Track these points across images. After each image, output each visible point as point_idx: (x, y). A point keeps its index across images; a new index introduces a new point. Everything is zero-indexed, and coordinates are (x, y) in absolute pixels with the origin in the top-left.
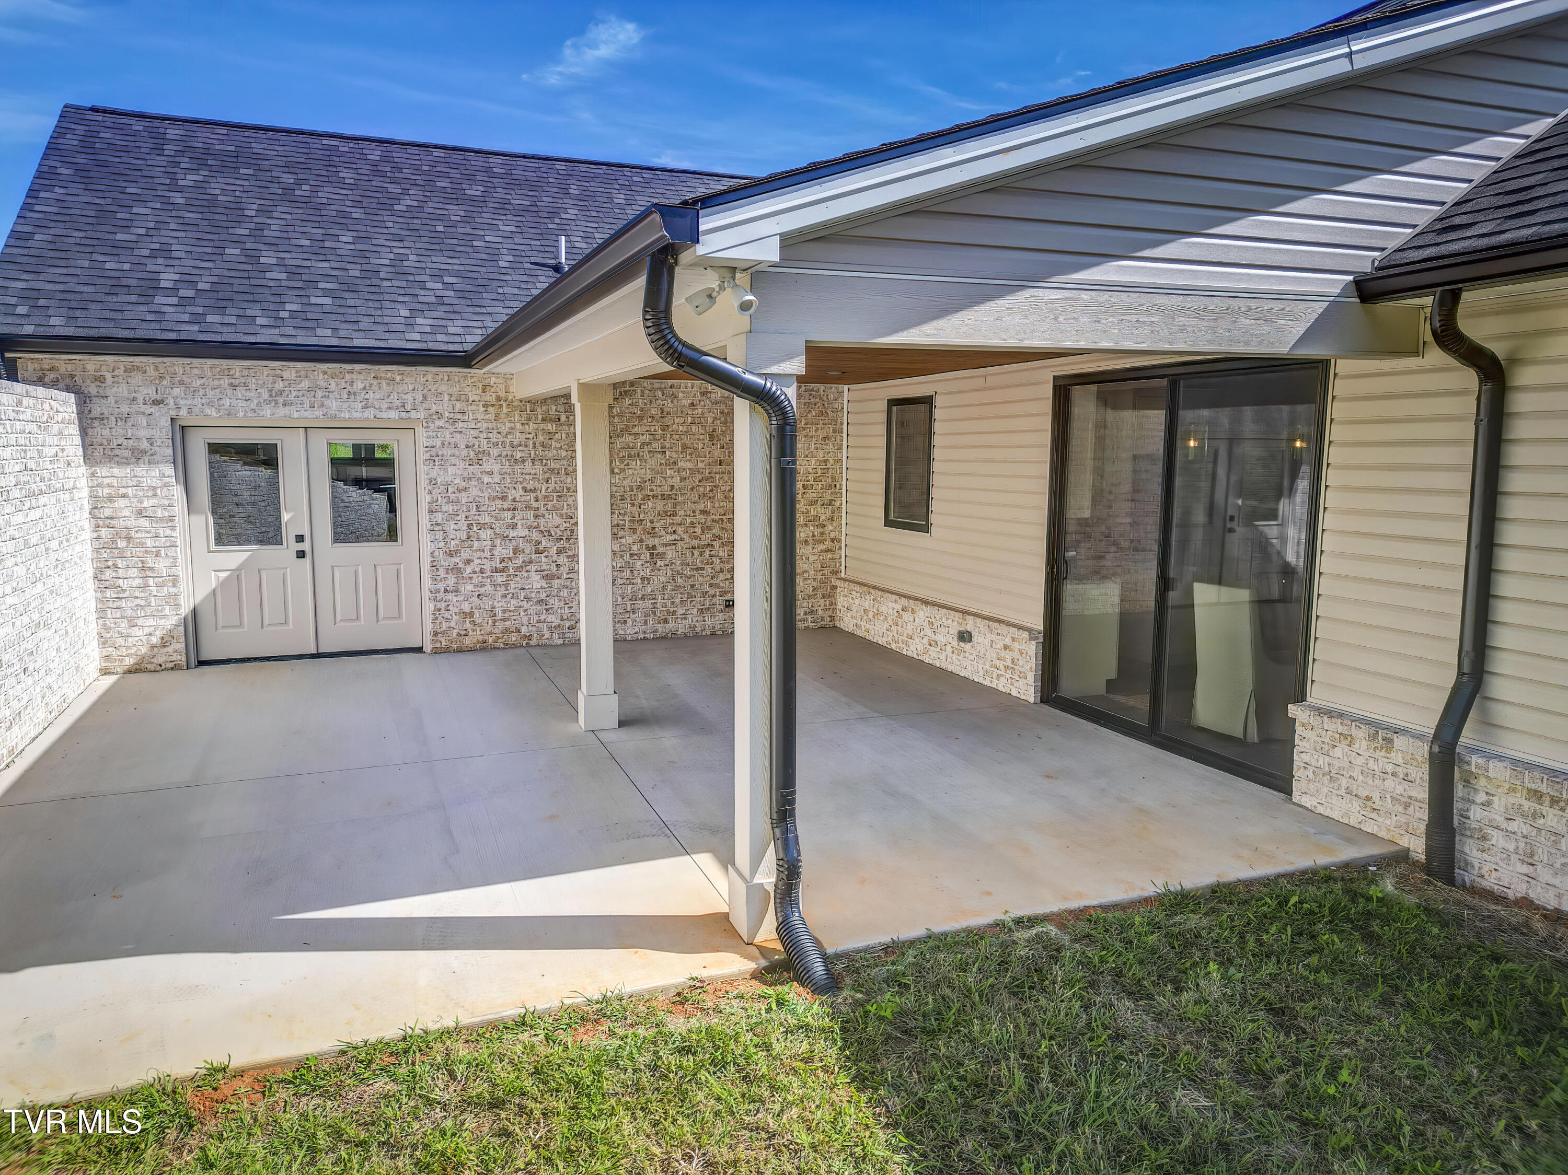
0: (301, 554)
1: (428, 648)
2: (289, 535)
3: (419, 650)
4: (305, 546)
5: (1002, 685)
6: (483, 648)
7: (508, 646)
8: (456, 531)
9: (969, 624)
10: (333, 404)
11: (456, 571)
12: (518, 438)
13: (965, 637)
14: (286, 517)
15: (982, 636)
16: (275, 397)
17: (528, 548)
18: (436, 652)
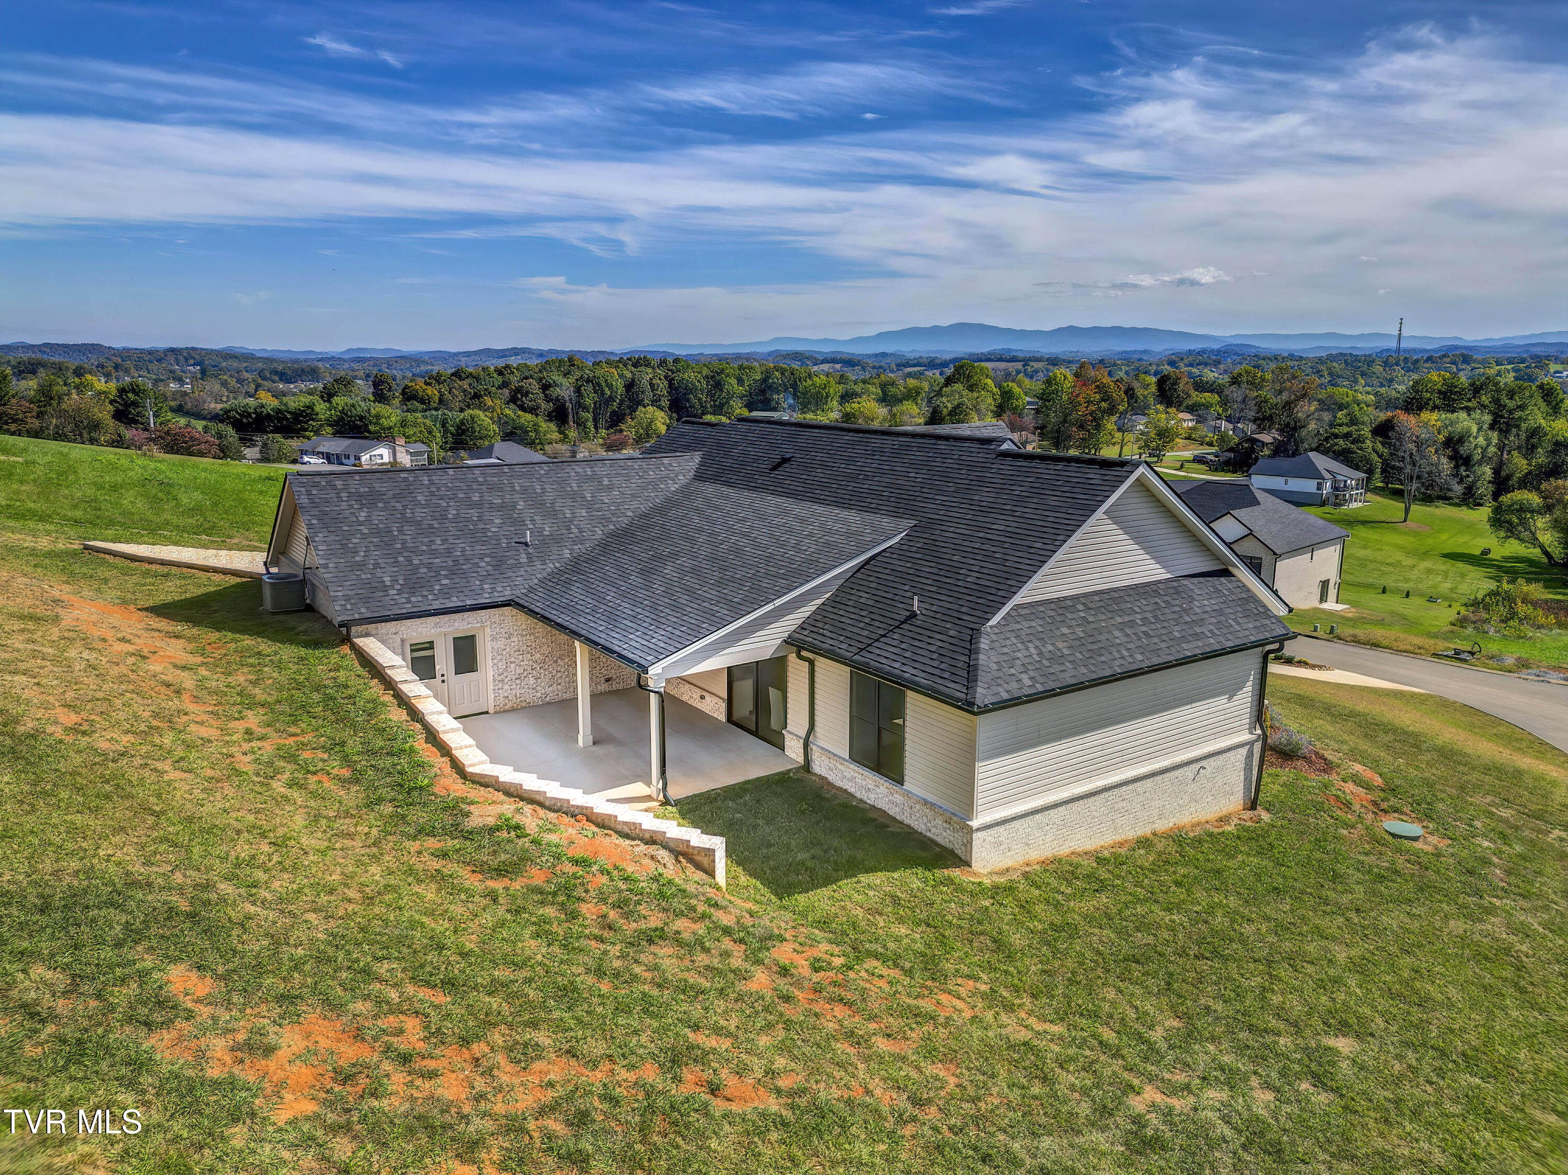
0: (443, 681)
1: (491, 711)
2: (438, 675)
3: (487, 713)
4: (445, 678)
5: (715, 715)
6: (513, 710)
7: (523, 708)
8: (502, 665)
9: (704, 693)
10: (456, 624)
11: (502, 681)
12: (524, 626)
13: (702, 697)
14: (437, 667)
15: (708, 698)
16: (436, 625)
17: (529, 669)
18: (495, 713)
